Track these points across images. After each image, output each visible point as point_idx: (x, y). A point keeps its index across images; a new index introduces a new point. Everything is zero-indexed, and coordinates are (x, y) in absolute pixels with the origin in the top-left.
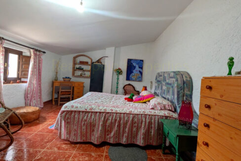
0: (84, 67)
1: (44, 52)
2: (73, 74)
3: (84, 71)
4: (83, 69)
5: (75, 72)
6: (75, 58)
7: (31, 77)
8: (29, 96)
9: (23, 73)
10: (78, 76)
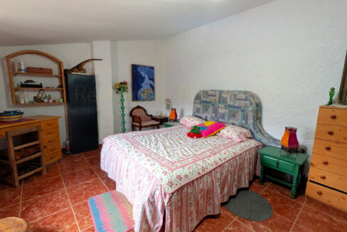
6: (8, 58)
10: (30, 104)
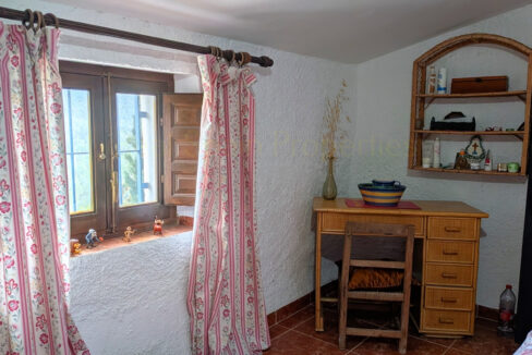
0: (480, 112)
1: (265, 62)
2: (416, 161)
3: (478, 137)
4: (471, 126)
5: (426, 145)
6: (421, 66)
7: (205, 201)
8: (201, 295)
9: (179, 178)
